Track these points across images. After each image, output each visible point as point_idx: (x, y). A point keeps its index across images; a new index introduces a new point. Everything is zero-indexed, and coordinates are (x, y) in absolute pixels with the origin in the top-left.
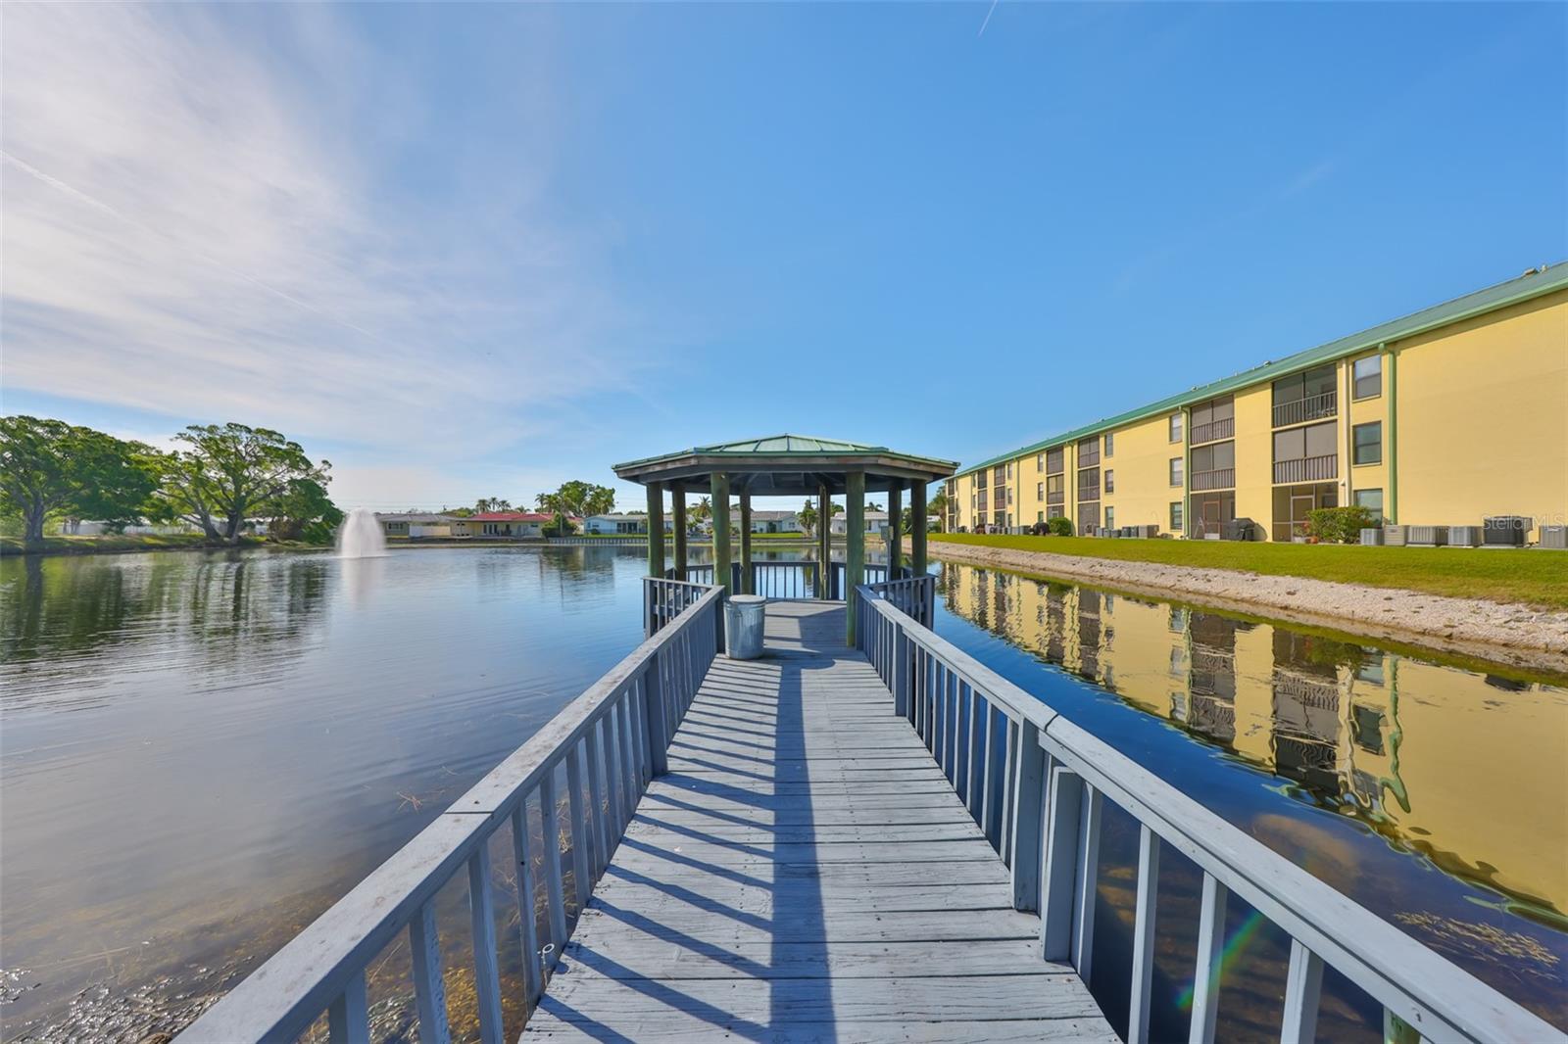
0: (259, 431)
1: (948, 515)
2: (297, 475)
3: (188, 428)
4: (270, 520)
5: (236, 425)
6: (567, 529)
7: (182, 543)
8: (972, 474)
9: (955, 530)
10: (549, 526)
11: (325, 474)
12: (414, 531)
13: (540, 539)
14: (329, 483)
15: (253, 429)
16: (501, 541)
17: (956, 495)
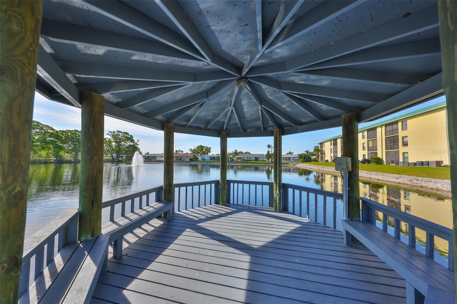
0: (124, 133)
1: (320, 156)
2: (131, 144)
3: (109, 132)
4: (125, 155)
5: (119, 131)
6: (196, 159)
7: (106, 161)
8: (330, 141)
9: (324, 161)
10: (191, 158)
11: (138, 143)
12: (158, 159)
13: (189, 162)
14: (138, 146)
15: (122, 132)
16: (178, 162)
17: (323, 149)
